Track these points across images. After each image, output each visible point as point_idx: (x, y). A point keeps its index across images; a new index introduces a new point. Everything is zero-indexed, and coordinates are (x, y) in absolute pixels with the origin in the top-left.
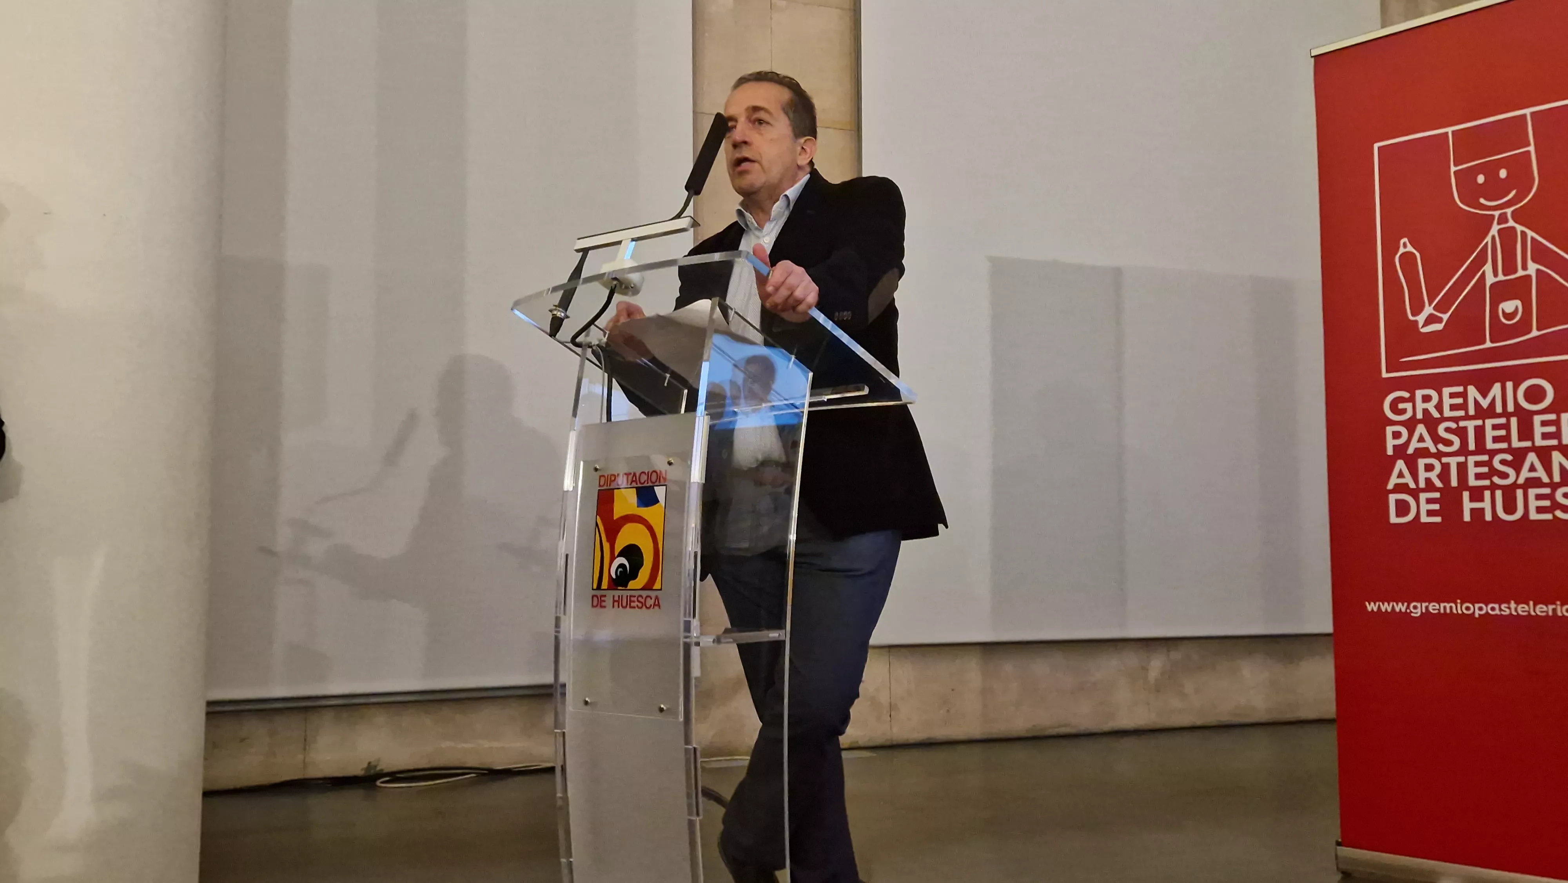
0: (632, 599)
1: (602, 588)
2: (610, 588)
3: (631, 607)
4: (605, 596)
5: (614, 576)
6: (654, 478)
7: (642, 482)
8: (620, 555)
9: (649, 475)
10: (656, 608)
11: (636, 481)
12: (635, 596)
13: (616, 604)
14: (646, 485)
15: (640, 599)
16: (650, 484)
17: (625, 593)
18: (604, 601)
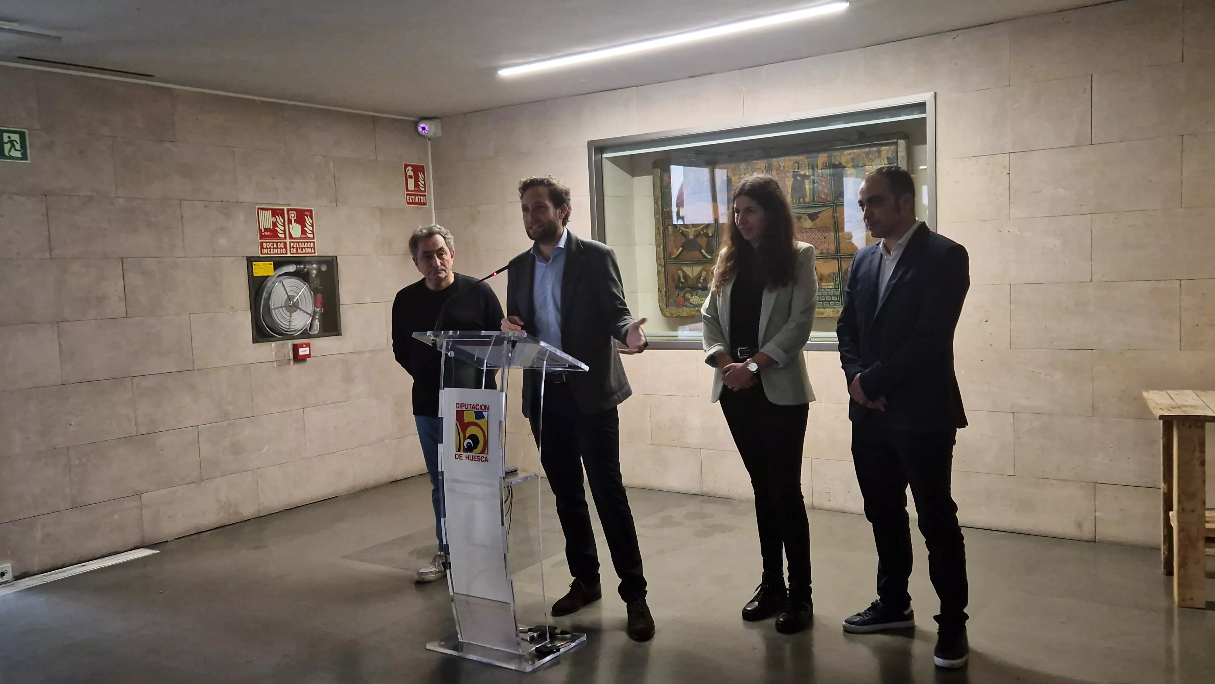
0: (475, 457)
1: (461, 451)
2: (464, 452)
3: (474, 461)
4: (462, 455)
7: (477, 408)
8: (468, 438)
9: (481, 407)
11: (474, 408)
12: (476, 456)
13: (467, 459)
14: (479, 410)
15: (478, 457)
16: (481, 410)
18: (462, 457)
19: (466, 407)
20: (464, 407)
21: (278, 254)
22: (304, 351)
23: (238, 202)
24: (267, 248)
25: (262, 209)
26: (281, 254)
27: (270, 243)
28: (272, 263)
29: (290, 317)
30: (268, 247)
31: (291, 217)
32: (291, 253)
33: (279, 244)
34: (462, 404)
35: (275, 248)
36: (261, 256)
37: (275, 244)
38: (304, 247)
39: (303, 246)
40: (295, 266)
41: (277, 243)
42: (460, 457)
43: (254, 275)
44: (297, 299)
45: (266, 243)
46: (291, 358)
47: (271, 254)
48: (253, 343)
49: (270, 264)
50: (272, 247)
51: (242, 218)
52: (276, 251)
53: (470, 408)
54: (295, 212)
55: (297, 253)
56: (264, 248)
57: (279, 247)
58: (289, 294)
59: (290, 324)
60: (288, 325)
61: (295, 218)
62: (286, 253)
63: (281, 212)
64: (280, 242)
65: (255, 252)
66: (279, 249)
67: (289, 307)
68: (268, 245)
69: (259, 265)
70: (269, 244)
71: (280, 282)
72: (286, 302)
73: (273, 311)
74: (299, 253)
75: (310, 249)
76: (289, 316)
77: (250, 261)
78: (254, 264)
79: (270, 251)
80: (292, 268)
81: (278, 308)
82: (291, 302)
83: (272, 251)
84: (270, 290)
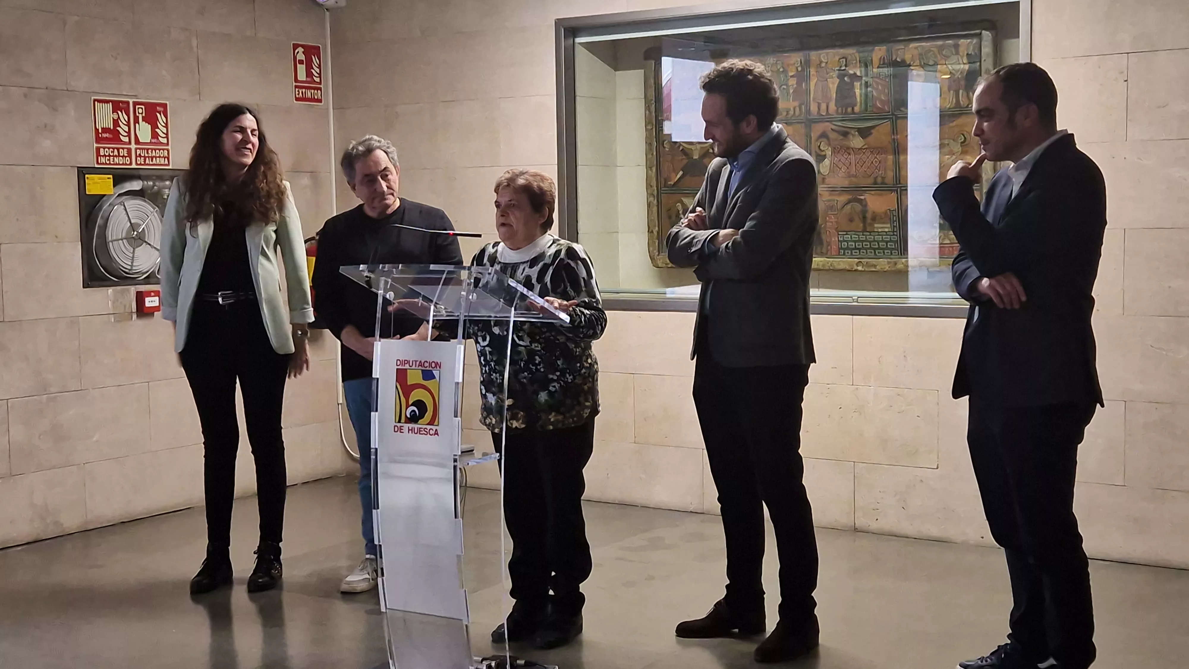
0: (422, 430)
1: (402, 421)
2: (406, 423)
3: (420, 434)
4: (402, 426)
5: (409, 416)
6: (433, 365)
7: (425, 366)
8: (412, 405)
9: (430, 364)
10: (436, 435)
11: (421, 366)
12: (422, 428)
13: (410, 432)
14: (428, 369)
15: (426, 430)
16: (431, 369)
17: (416, 426)
18: (402, 429)
19: (411, 365)
20: (408, 364)
21: (119, 164)
22: (152, 301)
23: (67, 90)
24: (106, 156)
25: (100, 101)
26: (123, 164)
27: (109, 148)
28: (111, 176)
29: (134, 252)
30: (107, 154)
31: (139, 113)
32: (137, 164)
33: (121, 150)
34: (405, 361)
35: (116, 156)
36: (96, 166)
37: (116, 150)
38: (154, 157)
39: (154, 154)
40: (141, 182)
41: (118, 149)
42: (401, 429)
43: (87, 193)
44: (143, 228)
45: (104, 148)
46: (133, 311)
47: (110, 164)
48: (84, 287)
49: (109, 178)
50: (111, 154)
51: (72, 113)
52: (116, 160)
53: (416, 366)
54: (143, 107)
55: (145, 164)
56: (101, 156)
57: (121, 154)
58: (133, 221)
59: (132, 263)
60: (130, 264)
61: (144, 115)
62: (131, 164)
63: (125, 106)
64: (123, 149)
65: (88, 160)
66: (121, 158)
67: (133, 239)
68: (107, 152)
69: (93, 180)
70: (107, 150)
71: (121, 205)
72: (128, 232)
73: (111, 244)
74: (148, 165)
75: (163, 159)
76: (132, 251)
77: (82, 172)
78: (87, 178)
79: (109, 160)
80: (136, 185)
81: (118, 240)
82: (135, 233)
83: (111, 160)
84: (107, 214)
